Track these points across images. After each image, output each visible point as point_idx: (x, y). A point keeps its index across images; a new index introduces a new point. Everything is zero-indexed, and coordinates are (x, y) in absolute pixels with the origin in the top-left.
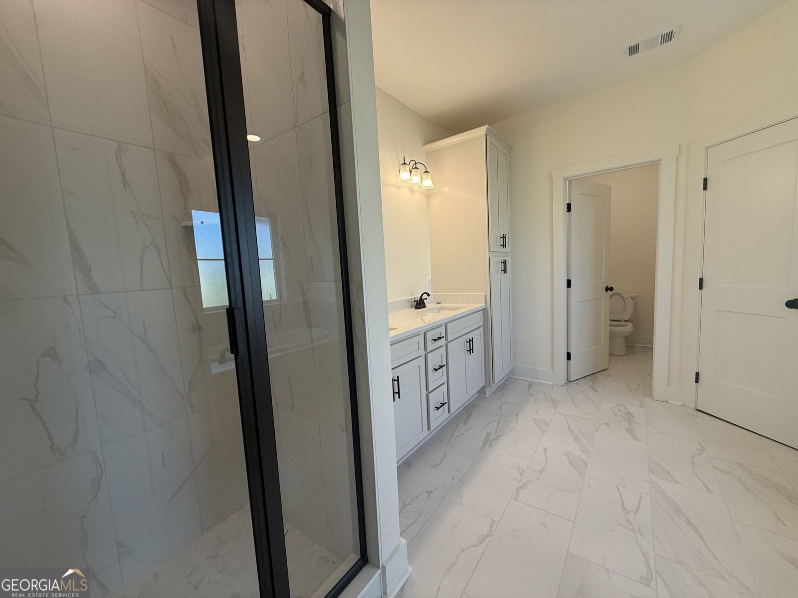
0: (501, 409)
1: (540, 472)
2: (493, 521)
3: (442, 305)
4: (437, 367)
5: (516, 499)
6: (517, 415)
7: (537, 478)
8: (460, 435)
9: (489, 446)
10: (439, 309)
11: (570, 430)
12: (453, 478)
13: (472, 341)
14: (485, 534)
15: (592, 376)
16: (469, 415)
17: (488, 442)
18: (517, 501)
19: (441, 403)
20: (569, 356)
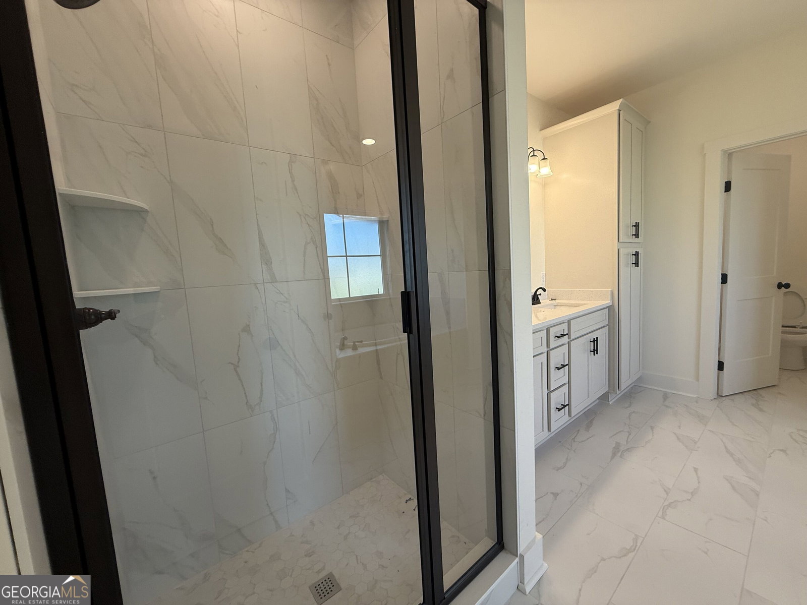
0: (630, 419)
1: (693, 494)
2: (636, 535)
3: (557, 301)
4: (559, 366)
5: (663, 517)
6: (652, 428)
7: (690, 500)
8: (582, 441)
9: (621, 457)
10: (555, 306)
11: (728, 451)
12: (581, 485)
13: (597, 341)
14: (628, 547)
15: (754, 392)
16: (591, 422)
17: (618, 452)
18: (665, 519)
19: (562, 405)
20: (721, 366)
